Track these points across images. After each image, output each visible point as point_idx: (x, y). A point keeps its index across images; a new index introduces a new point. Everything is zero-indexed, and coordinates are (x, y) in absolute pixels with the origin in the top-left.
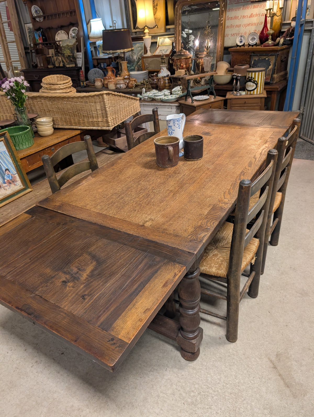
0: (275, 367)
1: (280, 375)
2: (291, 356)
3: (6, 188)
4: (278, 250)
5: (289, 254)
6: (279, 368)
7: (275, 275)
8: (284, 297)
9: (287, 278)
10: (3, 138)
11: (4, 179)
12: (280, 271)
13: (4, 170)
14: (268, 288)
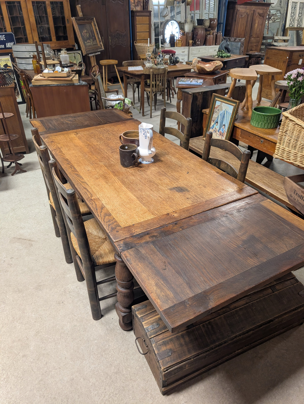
0: (30, 240)
1: (25, 239)
2: (25, 249)
3: (217, 135)
4: (88, 313)
5: (75, 315)
6: (28, 241)
7: (69, 286)
8: (50, 275)
9: (59, 291)
10: (234, 105)
11: (220, 129)
12: (68, 293)
13: (223, 124)
14: (65, 273)
